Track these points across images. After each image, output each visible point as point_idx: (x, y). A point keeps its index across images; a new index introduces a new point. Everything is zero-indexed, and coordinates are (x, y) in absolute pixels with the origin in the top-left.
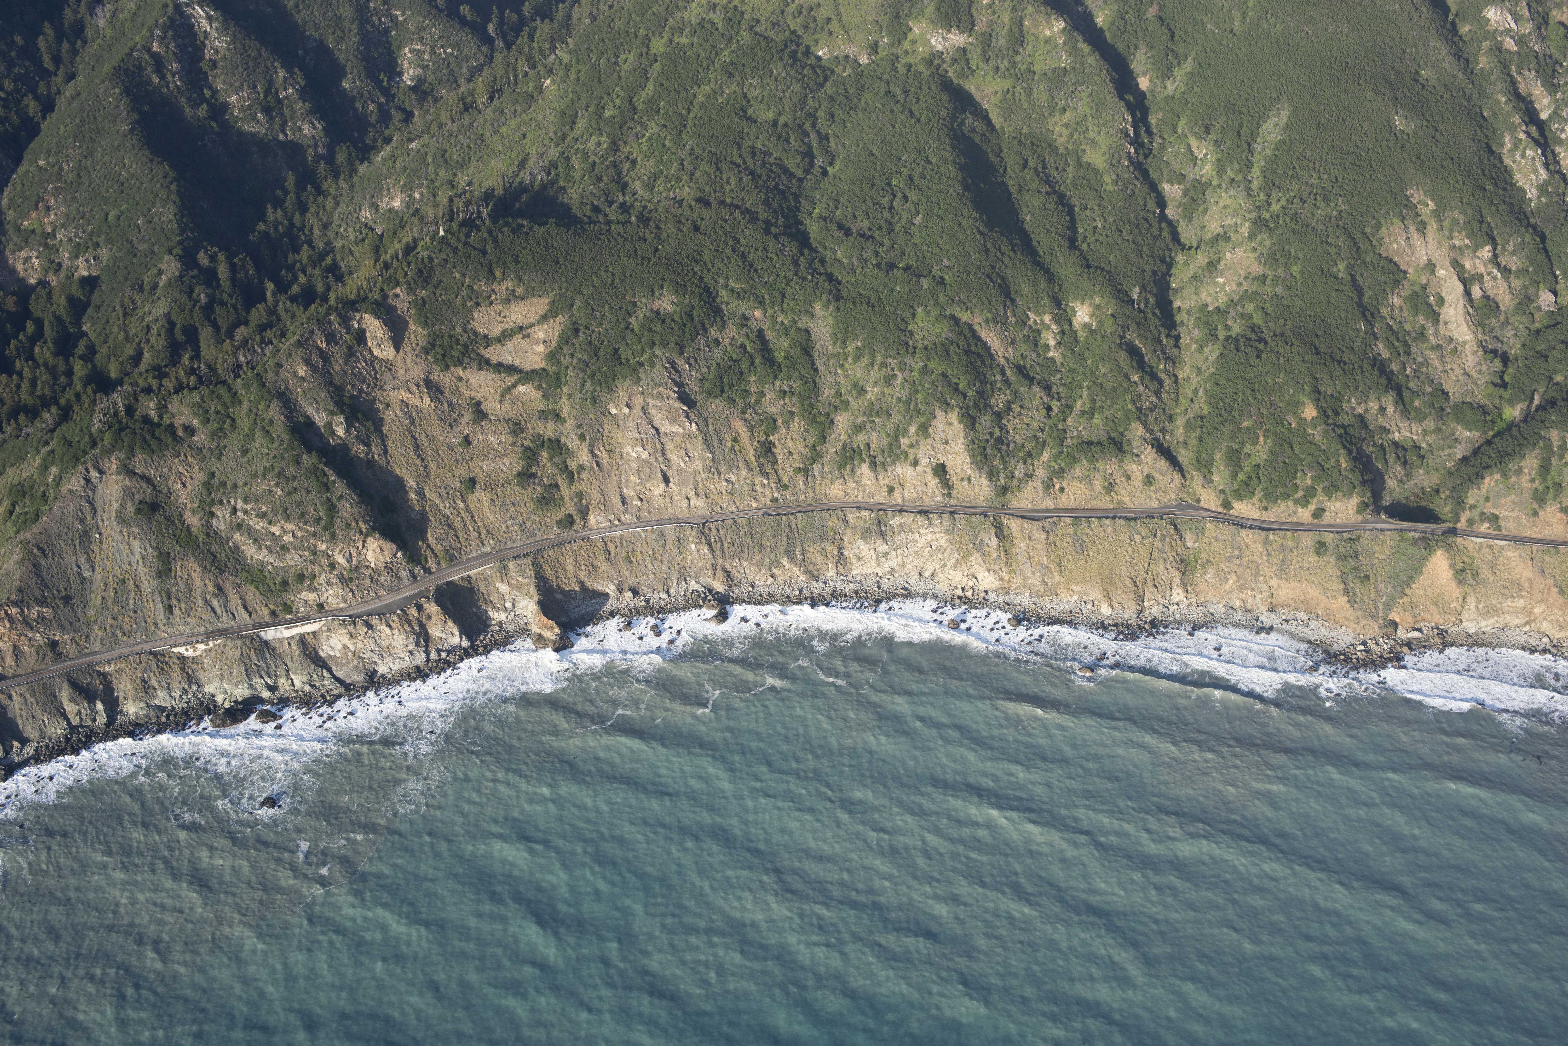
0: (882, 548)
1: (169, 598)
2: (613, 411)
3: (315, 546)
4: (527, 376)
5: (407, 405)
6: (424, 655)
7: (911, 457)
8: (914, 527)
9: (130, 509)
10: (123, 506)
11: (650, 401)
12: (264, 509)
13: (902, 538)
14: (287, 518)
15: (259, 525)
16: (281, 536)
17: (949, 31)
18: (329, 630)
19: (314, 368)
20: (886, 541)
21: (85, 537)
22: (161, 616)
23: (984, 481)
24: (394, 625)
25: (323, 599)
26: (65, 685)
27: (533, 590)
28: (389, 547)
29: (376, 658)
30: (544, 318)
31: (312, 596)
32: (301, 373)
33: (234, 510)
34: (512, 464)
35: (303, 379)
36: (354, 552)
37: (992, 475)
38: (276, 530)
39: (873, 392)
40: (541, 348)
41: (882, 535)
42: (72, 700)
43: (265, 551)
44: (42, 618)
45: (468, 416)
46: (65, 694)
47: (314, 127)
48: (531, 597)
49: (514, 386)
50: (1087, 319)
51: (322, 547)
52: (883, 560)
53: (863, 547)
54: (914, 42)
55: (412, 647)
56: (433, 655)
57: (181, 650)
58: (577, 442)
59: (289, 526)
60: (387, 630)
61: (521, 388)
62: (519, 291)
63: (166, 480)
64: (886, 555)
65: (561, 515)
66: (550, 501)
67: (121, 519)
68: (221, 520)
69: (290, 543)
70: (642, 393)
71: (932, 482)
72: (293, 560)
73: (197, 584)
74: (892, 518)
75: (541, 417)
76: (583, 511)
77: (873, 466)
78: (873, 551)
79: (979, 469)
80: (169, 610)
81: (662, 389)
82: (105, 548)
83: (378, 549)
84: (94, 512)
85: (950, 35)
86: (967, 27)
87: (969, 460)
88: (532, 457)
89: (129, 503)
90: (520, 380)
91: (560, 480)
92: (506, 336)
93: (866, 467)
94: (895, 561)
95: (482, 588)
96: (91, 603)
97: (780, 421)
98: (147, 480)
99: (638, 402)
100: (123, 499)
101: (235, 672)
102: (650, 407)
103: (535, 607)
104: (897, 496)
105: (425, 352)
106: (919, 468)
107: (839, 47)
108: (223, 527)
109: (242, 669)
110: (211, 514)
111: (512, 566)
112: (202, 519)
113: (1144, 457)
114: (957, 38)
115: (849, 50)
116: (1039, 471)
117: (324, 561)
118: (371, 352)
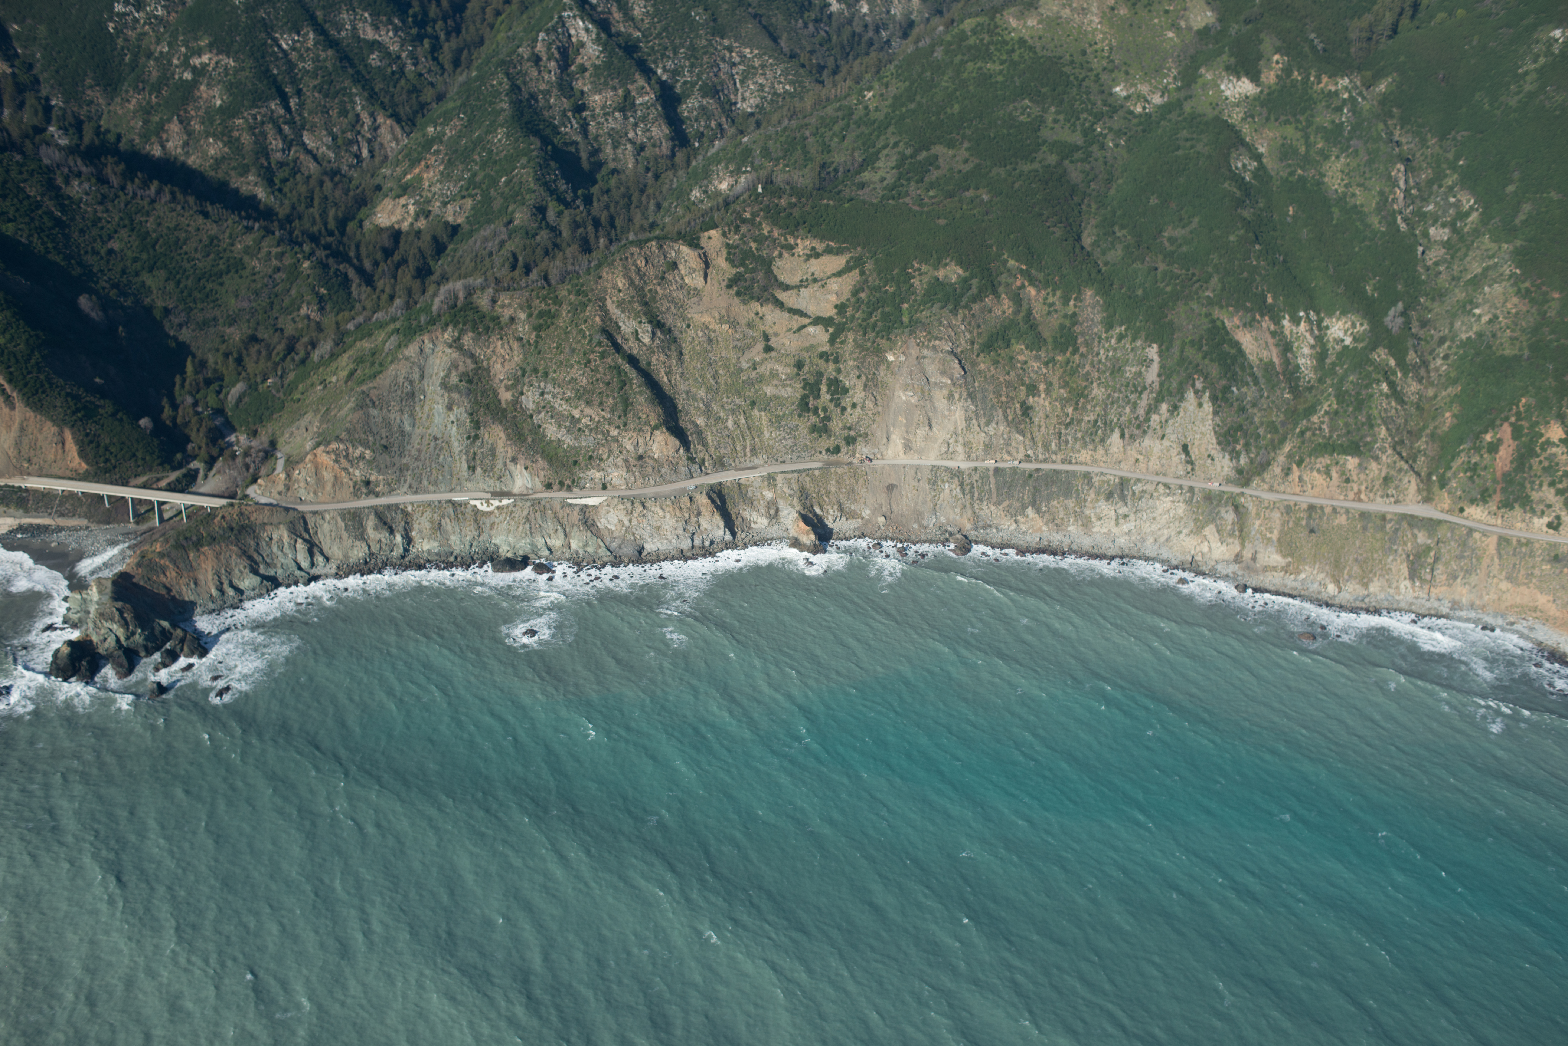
0: (1123, 510)
1: (474, 459)
2: (891, 358)
3: (608, 431)
4: (817, 321)
5: (707, 328)
6: (690, 541)
7: (1160, 433)
8: (1155, 494)
9: (454, 379)
10: (448, 376)
11: (925, 352)
12: (569, 394)
13: (1142, 504)
14: (588, 403)
15: (562, 406)
16: (579, 420)
17: (1239, 79)
18: (608, 505)
19: (632, 283)
20: (1126, 504)
21: (412, 395)
22: (465, 473)
23: (1226, 461)
24: (667, 509)
25: (608, 479)
26: (372, 517)
27: (796, 501)
28: (674, 442)
29: (646, 536)
30: (839, 274)
31: (598, 475)
32: (620, 285)
33: (542, 394)
34: (792, 392)
35: (620, 291)
36: (641, 440)
37: (1235, 455)
38: (576, 413)
39: (1130, 371)
40: (833, 298)
41: (1123, 498)
42: (376, 528)
43: (564, 430)
44: (362, 457)
45: (760, 346)
46: (370, 523)
48: (794, 507)
49: (804, 326)
50: (1341, 334)
51: (614, 432)
52: (1121, 521)
53: (1104, 508)
54: (1204, 86)
55: (680, 532)
56: (697, 542)
57: (477, 503)
58: (854, 381)
59: (588, 411)
60: (661, 513)
61: (811, 329)
62: (820, 247)
63: (489, 359)
64: (1125, 516)
65: (831, 443)
66: (821, 429)
67: (445, 385)
68: (530, 400)
69: (587, 426)
70: (918, 345)
71: (1177, 459)
72: (587, 442)
73: (500, 450)
74: (1135, 484)
75: (823, 356)
76: (850, 441)
77: (1122, 436)
78: (1113, 513)
79: (1223, 450)
80: (472, 469)
81: (937, 342)
82: (426, 408)
83: (663, 443)
84: (422, 377)
85: (1240, 83)
86: (1255, 78)
87: (1214, 441)
88: (812, 388)
89: (454, 373)
90: (810, 324)
91: (835, 412)
92: (803, 284)
93: (1116, 434)
94: (1133, 524)
95: (750, 494)
96: (407, 453)
97: (1042, 387)
98: (472, 356)
99: (914, 352)
100: (449, 369)
101: (521, 528)
102: (924, 358)
103: (796, 515)
104: (1142, 466)
105: (729, 287)
106: (1166, 443)
107: (1135, 85)
108: (531, 406)
109: (527, 526)
110: (522, 393)
111: (779, 478)
112: (513, 395)
113: (1384, 458)
114: (1245, 87)
115: (1144, 89)
116: (1281, 459)
117: (615, 446)
118: (682, 279)
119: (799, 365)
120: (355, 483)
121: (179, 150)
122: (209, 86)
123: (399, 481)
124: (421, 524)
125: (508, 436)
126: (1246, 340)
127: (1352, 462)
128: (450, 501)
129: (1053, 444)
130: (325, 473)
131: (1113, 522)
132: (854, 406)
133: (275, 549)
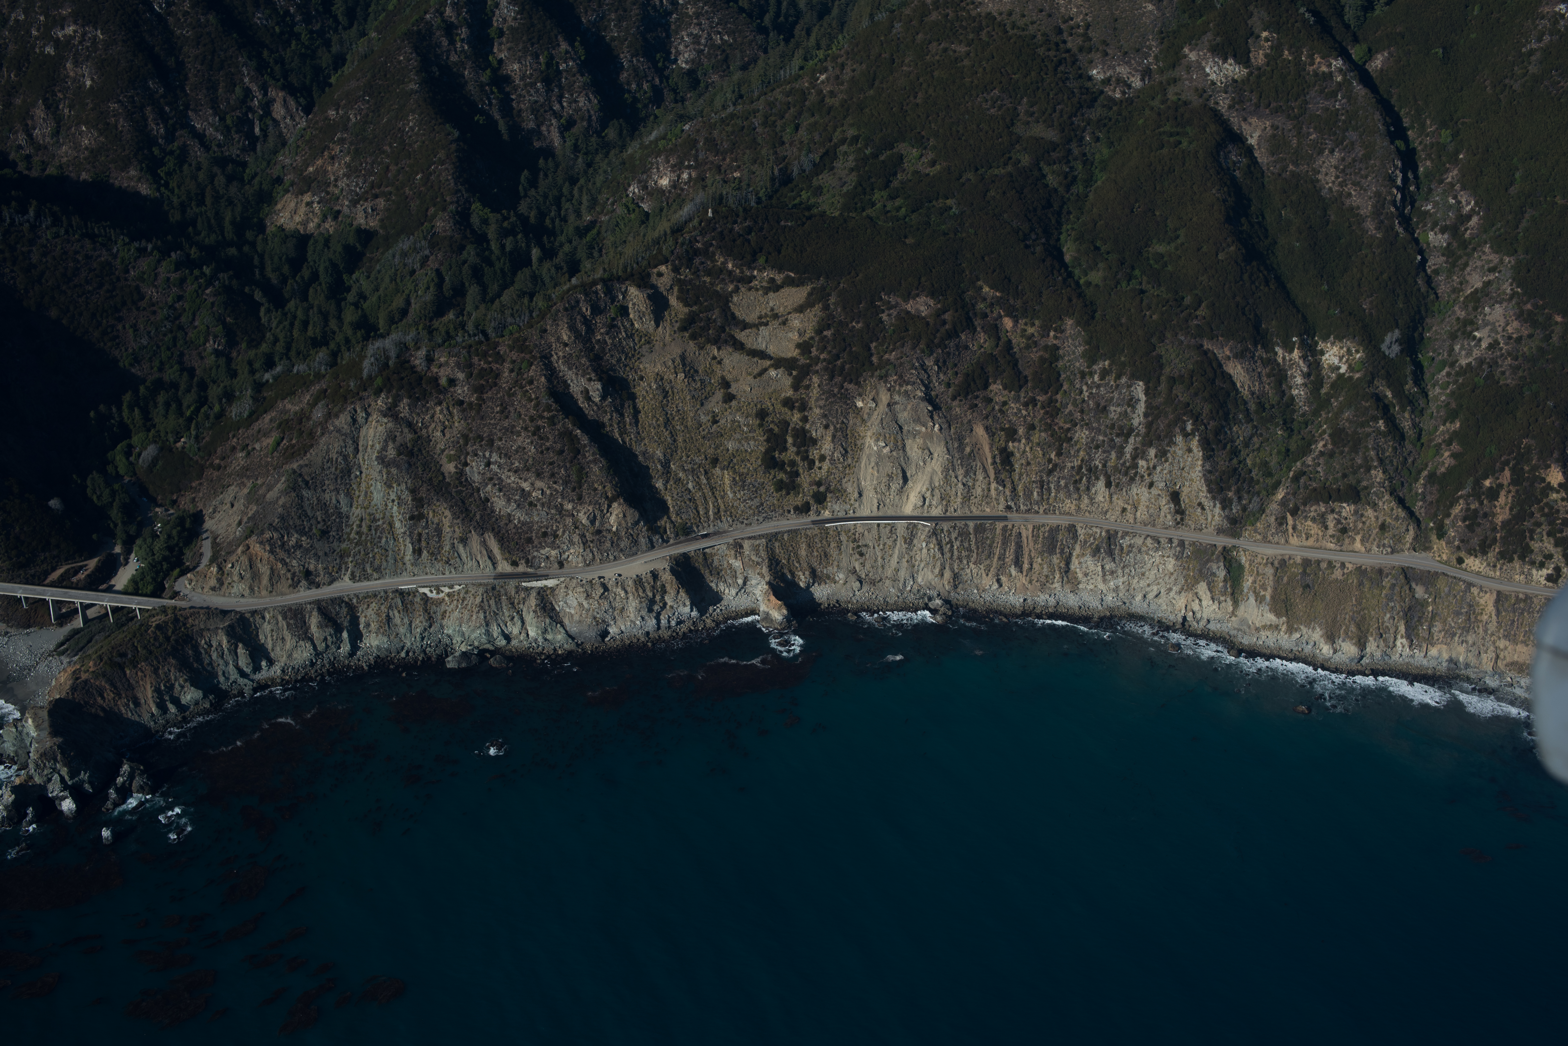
0: (1110, 566)
1: (420, 541)
2: (860, 404)
3: (562, 505)
4: (779, 363)
5: (661, 379)
6: (654, 621)
7: (1148, 480)
8: (1144, 549)
9: (392, 452)
10: (384, 448)
11: (897, 398)
12: (516, 465)
13: (1130, 558)
14: (539, 475)
15: (511, 479)
16: (529, 493)
17: (1225, 60)
18: (567, 587)
19: (577, 335)
20: (1113, 559)
21: (347, 472)
22: (410, 556)
23: (1218, 510)
24: (630, 590)
25: (565, 556)
26: (315, 613)
27: (765, 570)
28: (632, 514)
29: (609, 619)
30: (800, 309)
31: (553, 553)
32: (565, 338)
33: (488, 464)
34: (757, 445)
35: (566, 345)
36: (598, 514)
37: (1226, 504)
38: (526, 486)
39: (1114, 411)
40: (795, 336)
41: (1110, 553)
42: (320, 627)
43: (514, 505)
44: (298, 546)
45: (719, 395)
46: (314, 621)
47: (590, 101)
48: (763, 577)
49: (765, 370)
50: (1336, 361)
51: (570, 506)
52: (1108, 577)
53: (1090, 563)
54: (1188, 68)
55: (644, 613)
56: (664, 622)
57: (426, 590)
58: (821, 430)
59: (539, 484)
60: (623, 594)
61: (773, 373)
62: (779, 278)
63: (427, 427)
64: (1112, 573)
65: (799, 501)
66: (789, 486)
67: (381, 459)
68: (475, 471)
69: (539, 500)
70: (889, 390)
71: (1166, 506)
72: (539, 517)
73: (447, 529)
74: (1123, 537)
75: (788, 403)
76: (820, 499)
77: (1108, 485)
78: (1100, 568)
79: (1214, 498)
80: (418, 552)
81: (909, 387)
82: (363, 485)
83: (621, 515)
84: (357, 450)
85: (1226, 65)
86: (1243, 59)
87: (1205, 489)
88: (776, 441)
89: (391, 445)
90: (772, 366)
91: (802, 466)
92: (762, 322)
93: (1101, 484)
94: (1121, 580)
95: (716, 563)
96: (345, 537)
97: (1021, 431)
98: (410, 425)
99: (884, 398)
100: (385, 441)
101: (474, 617)
102: (896, 403)
103: (766, 587)
104: (1130, 516)
105: (683, 329)
106: (1154, 491)
107: (1114, 68)
108: (477, 478)
109: (482, 615)
110: (466, 464)
111: (746, 545)
112: (456, 467)
113: (1381, 504)
114: (1232, 69)
115: (1123, 70)
116: (1273, 507)
117: (569, 521)
118: (633, 324)
119: (762, 414)
120: (294, 574)
121: (48, 139)
122: (76, 64)
123: (340, 569)
124: (368, 615)
125: (454, 514)
126: (1237, 371)
127: (1347, 509)
128: (397, 591)
129: (1035, 494)
130: (259, 565)
131: (1100, 579)
132: (822, 458)
133: (214, 656)
